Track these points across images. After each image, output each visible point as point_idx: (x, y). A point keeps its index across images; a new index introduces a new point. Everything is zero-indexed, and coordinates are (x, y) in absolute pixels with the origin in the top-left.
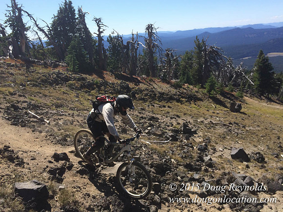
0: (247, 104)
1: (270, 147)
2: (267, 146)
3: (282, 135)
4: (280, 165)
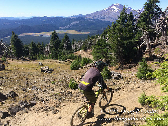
0: (9, 64)
1: (22, 86)
2: (20, 85)
3: (29, 77)
4: (26, 94)
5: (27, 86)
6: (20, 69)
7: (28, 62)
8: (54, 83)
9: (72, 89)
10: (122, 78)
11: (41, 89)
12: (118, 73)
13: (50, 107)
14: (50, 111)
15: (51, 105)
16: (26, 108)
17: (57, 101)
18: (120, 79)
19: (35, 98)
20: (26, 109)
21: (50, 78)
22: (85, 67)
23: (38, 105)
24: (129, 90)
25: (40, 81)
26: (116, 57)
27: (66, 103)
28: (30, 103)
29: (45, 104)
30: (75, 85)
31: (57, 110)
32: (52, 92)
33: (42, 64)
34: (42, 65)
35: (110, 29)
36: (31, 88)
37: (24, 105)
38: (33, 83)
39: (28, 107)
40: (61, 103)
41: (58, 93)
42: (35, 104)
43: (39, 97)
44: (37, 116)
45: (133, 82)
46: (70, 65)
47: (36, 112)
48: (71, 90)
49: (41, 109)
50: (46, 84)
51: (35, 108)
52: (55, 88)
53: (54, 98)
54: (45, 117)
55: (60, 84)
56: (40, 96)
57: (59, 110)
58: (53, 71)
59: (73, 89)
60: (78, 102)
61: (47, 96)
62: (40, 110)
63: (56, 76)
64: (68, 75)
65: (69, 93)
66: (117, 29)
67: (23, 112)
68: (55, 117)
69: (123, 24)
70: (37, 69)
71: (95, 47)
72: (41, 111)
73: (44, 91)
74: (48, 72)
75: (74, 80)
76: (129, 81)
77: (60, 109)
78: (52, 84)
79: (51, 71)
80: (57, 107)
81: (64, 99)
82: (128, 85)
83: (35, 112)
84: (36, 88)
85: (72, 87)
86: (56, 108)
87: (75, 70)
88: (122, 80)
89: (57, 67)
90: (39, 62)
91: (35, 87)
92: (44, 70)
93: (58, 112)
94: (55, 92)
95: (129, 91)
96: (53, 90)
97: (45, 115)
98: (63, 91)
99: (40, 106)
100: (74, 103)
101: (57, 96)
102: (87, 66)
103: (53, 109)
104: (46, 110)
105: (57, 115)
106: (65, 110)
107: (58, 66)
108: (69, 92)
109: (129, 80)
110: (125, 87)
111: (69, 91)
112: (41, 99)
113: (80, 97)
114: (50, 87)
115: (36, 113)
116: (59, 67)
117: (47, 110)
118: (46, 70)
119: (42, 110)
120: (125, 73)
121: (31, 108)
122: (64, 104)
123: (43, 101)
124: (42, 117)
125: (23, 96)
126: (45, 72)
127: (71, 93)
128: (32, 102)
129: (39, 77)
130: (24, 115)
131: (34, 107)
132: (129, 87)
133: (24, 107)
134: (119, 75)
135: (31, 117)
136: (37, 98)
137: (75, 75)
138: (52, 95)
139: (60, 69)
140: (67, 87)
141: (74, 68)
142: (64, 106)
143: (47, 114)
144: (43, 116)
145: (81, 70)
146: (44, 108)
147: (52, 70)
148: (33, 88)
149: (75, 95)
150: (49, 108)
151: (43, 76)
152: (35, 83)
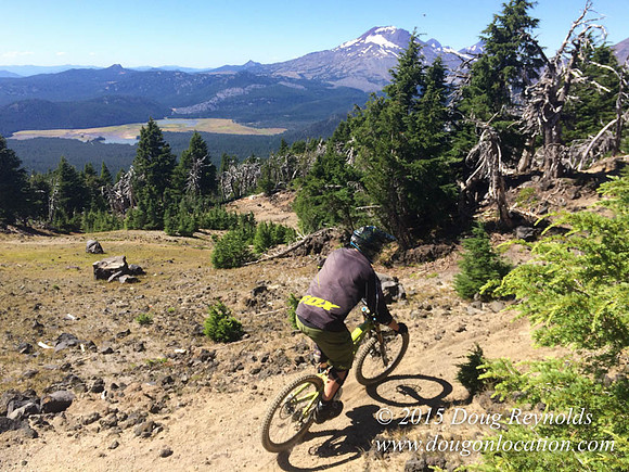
1: (15, 333)
2: (7, 333)
3: (46, 301)
4: (30, 367)
5: (36, 334)
6: (11, 268)
7: (45, 241)
8: (146, 322)
9: (217, 340)
10: (404, 296)
11: (92, 343)
12: (388, 280)
13: (126, 412)
14: (129, 426)
15: (131, 406)
16: (32, 418)
17: (156, 387)
18: (396, 301)
19: (68, 378)
20: (32, 423)
21: (132, 302)
22: (268, 256)
23: (81, 409)
24: (427, 339)
25: (88, 313)
26: (382, 220)
27: (192, 396)
28: (47, 401)
29: (107, 404)
30: (226, 328)
31: (154, 425)
32: (136, 354)
33: (100, 247)
34: (102, 252)
35: (360, 119)
36: (55, 343)
37: (22, 409)
38: (62, 323)
39: (38, 416)
40: (171, 395)
41: (160, 357)
42: (70, 403)
43: (83, 375)
44: (76, 448)
45: (443, 311)
46: (211, 250)
47: (71, 432)
48: (211, 347)
49: (93, 421)
50: (115, 326)
51: (69, 418)
52: (148, 339)
53: (146, 376)
54: (107, 452)
55: (171, 324)
56: (90, 370)
57: (165, 422)
58: (145, 273)
59: (220, 342)
60: (239, 388)
61: (115, 370)
62: (87, 427)
63: (153, 292)
64: (202, 290)
65: (203, 359)
66: (388, 117)
67: (20, 433)
68: (147, 450)
69: (407, 102)
70: (78, 269)
71: (306, 184)
72: (93, 430)
73: (104, 353)
74: (123, 279)
75: (223, 309)
76: (429, 309)
77: (166, 418)
78: (138, 326)
79: (135, 274)
80: (155, 410)
81: (185, 382)
82: (423, 320)
83: (70, 435)
84: (71, 342)
85: (218, 335)
86: (152, 417)
87: (230, 268)
88: (402, 303)
89: (159, 259)
90: (90, 242)
91: (70, 337)
92: (109, 273)
93: (161, 430)
94: (150, 356)
95: (426, 345)
96: (142, 349)
97: (108, 445)
98: (182, 351)
99: (90, 410)
100: (223, 395)
101: (157, 369)
102: (275, 255)
103: (142, 419)
104: (114, 425)
105: (157, 443)
106: (187, 423)
107: (165, 253)
108: (205, 354)
109: (426, 303)
110: (413, 329)
111: (203, 350)
112: (91, 384)
113: (245, 371)
114: (131, 337)
115: (73, 438)
116: (166, 258)
117: (116, 425)
118: (117, 270)
119: (96, 425)
120: (413, 279)
121: (52, 418)
122: (184, 399)
123: (99, 389)
124: (95, 452)
125: (19, 372)
126: (111, 278)
127: (213, 356)
128: (56, 395)
129: (86, 299)
130: (21, 447)
131: (64, 416)
132: (427, 329)
133: (23, 418)
134: (393, 284)
135: (53, 456)
136: (76, 378)
137: (229, 287)
138: (138, 369)
139: (173, 266)
140: (198, 334)
141: (227, 261)
142: (183, 406)
143: (114, 439)
144: (100, 450)
145: (253, 268)
146: (106, 419)
147: (139, 271)
148: (59, 340)
149: (228, 363)
150: (126, 417)
151: (102, 293)
152: (67, 322)
